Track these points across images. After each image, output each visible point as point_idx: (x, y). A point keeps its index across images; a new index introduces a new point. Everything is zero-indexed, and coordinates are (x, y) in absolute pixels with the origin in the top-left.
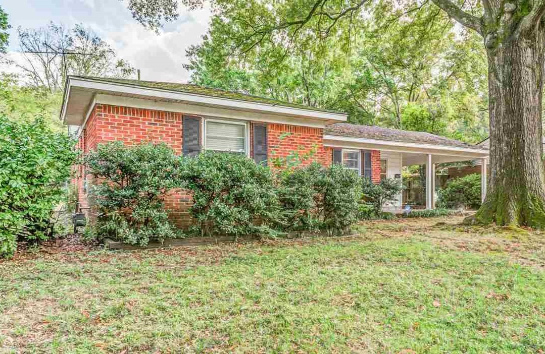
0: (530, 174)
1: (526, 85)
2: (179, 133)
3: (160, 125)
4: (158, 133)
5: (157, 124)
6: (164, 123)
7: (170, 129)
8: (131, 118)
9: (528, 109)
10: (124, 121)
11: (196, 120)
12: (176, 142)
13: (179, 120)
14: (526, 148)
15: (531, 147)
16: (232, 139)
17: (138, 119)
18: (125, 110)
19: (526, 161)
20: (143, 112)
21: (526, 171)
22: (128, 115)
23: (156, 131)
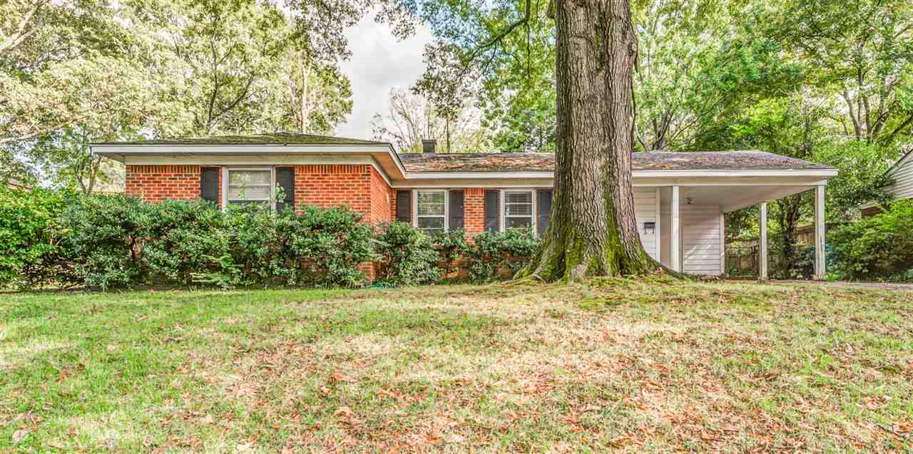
0: (578, 200)
1: (577, 63)
2: (197, 185)
3: (180, 179)
4: (178, 187)
5: (176, 179)
6: (184, 177)
7: (189, 182)
8: (153, 175)
9: (579, 100)
10: (148, 179)
11: (216, 170)
12: (194, 195)
13: (198, 172)
14: (574, 161)
15: (582, 159)
16: (262, 187)
17: (160, 175)
18: (149, 168)
19: (574, 180)
20: (164, 168)
21: (572, 196)
22: (151, 173)
23: (176, 186)
